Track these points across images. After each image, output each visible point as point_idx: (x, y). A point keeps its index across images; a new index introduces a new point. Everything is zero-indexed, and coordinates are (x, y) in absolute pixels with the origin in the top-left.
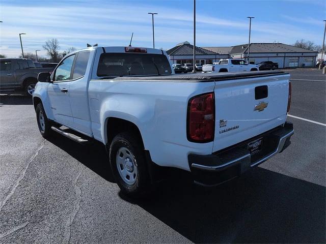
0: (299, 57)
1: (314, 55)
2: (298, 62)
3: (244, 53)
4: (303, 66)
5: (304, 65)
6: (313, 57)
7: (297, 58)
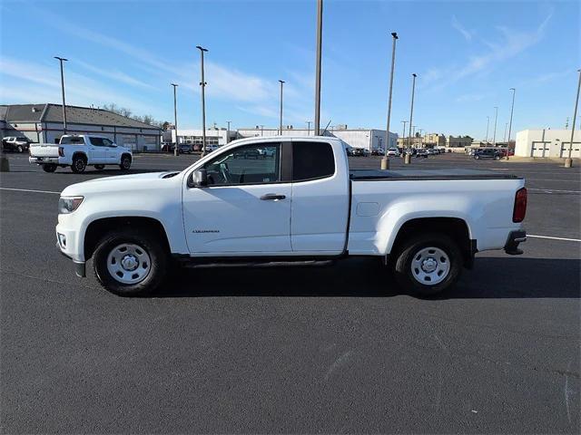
0: (136, 135)
1: (157, 133)
2: (136, 142)
3: (42, 121)
4: (145, 150)
5: (145, 147)
6: (156, 136)
7: (134, 136)
